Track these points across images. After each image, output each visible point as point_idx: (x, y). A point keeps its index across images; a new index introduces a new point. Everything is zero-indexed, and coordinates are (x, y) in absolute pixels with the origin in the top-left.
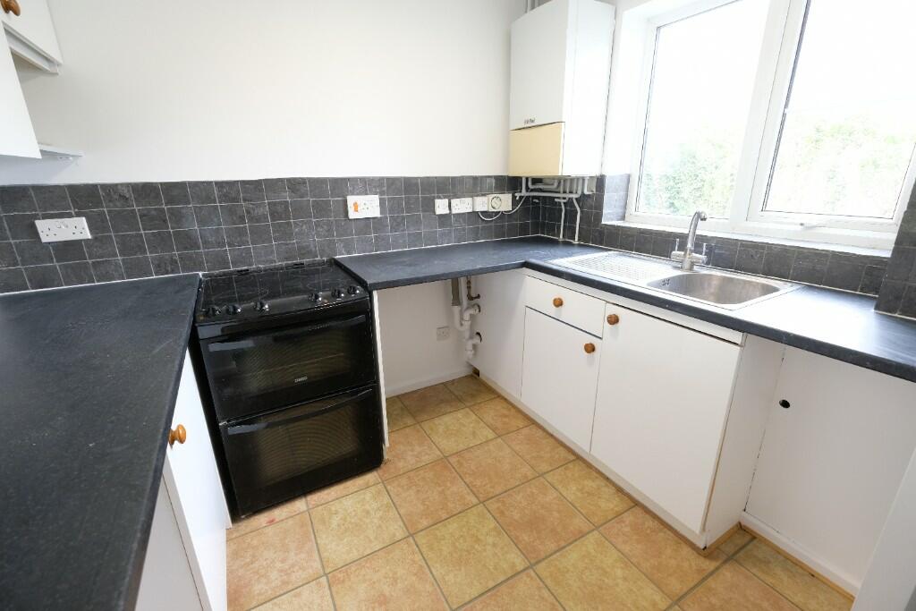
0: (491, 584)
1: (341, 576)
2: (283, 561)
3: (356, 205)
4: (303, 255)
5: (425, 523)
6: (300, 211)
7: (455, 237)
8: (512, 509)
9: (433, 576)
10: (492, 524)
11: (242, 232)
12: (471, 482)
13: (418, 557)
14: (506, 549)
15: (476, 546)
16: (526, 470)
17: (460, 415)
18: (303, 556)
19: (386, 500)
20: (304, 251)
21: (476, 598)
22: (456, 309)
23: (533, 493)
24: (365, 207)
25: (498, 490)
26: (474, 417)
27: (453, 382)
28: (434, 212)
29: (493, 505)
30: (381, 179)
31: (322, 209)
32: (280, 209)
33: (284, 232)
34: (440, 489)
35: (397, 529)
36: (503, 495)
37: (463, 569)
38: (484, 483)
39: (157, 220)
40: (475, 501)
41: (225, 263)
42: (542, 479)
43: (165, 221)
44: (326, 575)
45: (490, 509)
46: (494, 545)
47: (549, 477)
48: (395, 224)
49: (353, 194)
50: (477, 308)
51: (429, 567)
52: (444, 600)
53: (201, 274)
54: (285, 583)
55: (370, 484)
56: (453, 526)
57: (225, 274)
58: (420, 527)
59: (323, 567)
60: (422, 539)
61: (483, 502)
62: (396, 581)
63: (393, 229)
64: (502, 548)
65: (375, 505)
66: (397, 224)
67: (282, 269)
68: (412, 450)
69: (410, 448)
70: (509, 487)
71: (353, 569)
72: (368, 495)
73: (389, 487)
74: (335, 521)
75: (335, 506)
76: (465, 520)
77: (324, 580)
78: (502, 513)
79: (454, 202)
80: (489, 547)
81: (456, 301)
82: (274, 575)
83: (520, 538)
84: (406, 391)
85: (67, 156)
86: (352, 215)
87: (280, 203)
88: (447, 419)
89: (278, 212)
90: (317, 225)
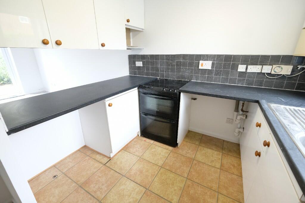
0: (162, 196)
1: (142, 160)
2: (138, 149)
3: (202, 64)
4: (182, 78)
5: (167, 168)
6: (184, 64)
7: (246, 83)
8: (193, 189)
9: (154, 179)
10: (182, 186)
11: (168, 69)
12: (192, 171)
13: (157, 172)
14: (176, 194)
15: (171, 185)
16: (215, 186)
17: (216, 153)
18: (141, 151)
19: (167, 155)
20: (183, 77)
21: (155, 194)
22: (236, 113)
23: (206, 193)
24: (206, 65)
25: (197, 181)
26: (220, 157)
27: (228, 142)
28: (237, 70)
29: (189, 182)
30: (215, 55)
31: (191, 64)
32: (179, 63)
33: (179, 70)
34: (181, 165)
35: (160, 163)
36: (195, 183)
37: (161, 185)
38: (195, 175)
39: (153, 63)
40: (186, 176)
41: (163, 76)
42: (217, 194)
43: (154, 64)
44: (140, 158)
45: (187, 182)
46: (175, 190)
47: (220, 196)
48: (217, 73)
49: (202, 60)
50: (245, 116)
51: (156, 177)
52: (149, 185)
53: (158, 78)
54: (134, 152)
55: (168, 149)
56: (172, 175)
57: (163, 79)
58: (166, 168)
59: (141, 156)
60: (162, 170)
61: (187, 179)
62: (147, 171)
63: (216, 74)
64: (176, 193)
65: (163, 154)
66: (218, 73)
67: (176, 81)
68: (188, 150)
69: (188, 149)
70: (201, 184)
71: (145, 161)
72: (165, 151)
73: (171, 153)
74: (153, 150)
75: (157, 148)
76: (177, 177)
77: (139, 158)
78: (189, 187)
79: (249, 67)
80: (173, 189)
81: (237, 110)
82: (135, 150)
83: (184, 198)
84: (207, 135)
85: (140, 49)
86: (200, 67)
87: (179, 62)
88: (210, 151)
89: (179, 64)
90: (188, 69)
